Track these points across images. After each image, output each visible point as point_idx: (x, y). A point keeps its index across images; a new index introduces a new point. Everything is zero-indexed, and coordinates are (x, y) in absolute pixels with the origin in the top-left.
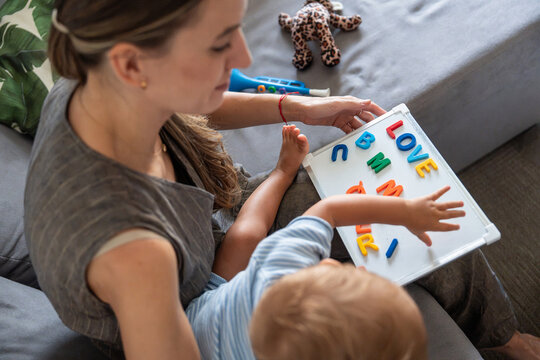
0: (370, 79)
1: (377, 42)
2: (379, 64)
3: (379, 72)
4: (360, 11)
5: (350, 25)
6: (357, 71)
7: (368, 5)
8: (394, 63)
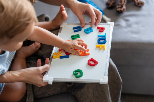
0: (129, 26)
1: (144, 16)
2: (137, 23)
3: (135, 26)
4: (147, 2)
5: (138, 4)
6: (127, 21)
7: (152, 1)
8: (143, 26)
